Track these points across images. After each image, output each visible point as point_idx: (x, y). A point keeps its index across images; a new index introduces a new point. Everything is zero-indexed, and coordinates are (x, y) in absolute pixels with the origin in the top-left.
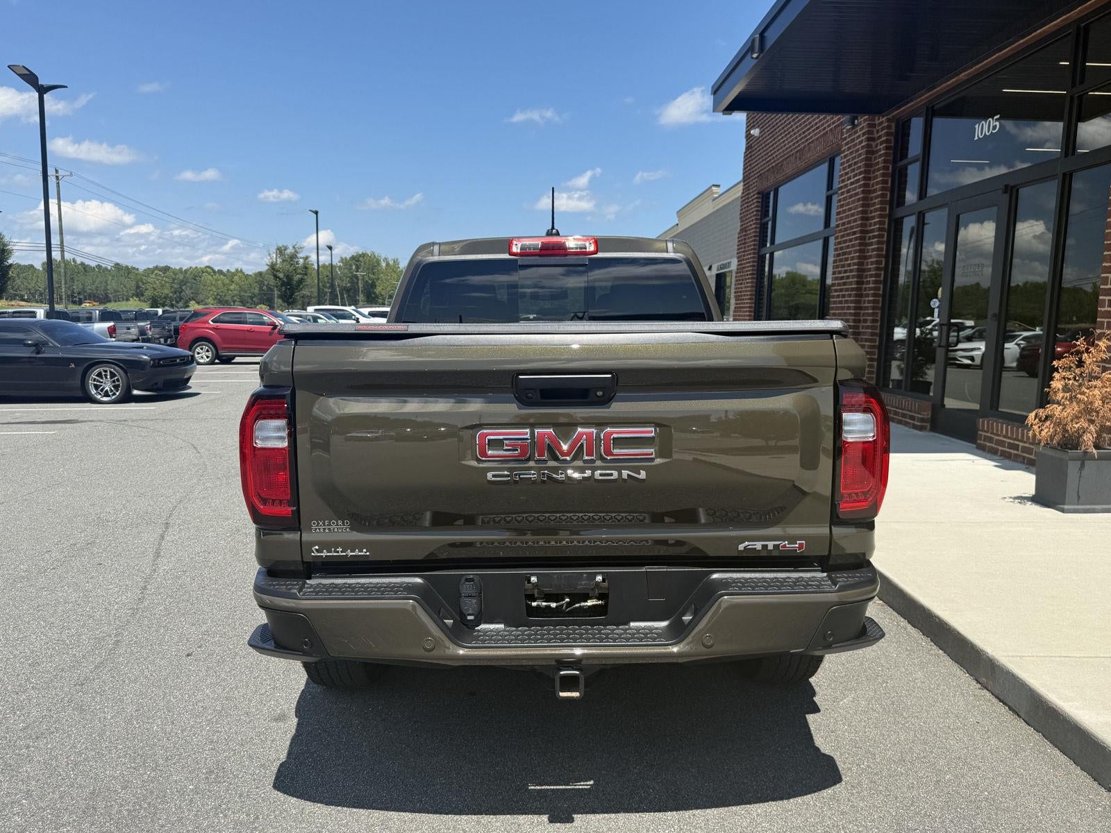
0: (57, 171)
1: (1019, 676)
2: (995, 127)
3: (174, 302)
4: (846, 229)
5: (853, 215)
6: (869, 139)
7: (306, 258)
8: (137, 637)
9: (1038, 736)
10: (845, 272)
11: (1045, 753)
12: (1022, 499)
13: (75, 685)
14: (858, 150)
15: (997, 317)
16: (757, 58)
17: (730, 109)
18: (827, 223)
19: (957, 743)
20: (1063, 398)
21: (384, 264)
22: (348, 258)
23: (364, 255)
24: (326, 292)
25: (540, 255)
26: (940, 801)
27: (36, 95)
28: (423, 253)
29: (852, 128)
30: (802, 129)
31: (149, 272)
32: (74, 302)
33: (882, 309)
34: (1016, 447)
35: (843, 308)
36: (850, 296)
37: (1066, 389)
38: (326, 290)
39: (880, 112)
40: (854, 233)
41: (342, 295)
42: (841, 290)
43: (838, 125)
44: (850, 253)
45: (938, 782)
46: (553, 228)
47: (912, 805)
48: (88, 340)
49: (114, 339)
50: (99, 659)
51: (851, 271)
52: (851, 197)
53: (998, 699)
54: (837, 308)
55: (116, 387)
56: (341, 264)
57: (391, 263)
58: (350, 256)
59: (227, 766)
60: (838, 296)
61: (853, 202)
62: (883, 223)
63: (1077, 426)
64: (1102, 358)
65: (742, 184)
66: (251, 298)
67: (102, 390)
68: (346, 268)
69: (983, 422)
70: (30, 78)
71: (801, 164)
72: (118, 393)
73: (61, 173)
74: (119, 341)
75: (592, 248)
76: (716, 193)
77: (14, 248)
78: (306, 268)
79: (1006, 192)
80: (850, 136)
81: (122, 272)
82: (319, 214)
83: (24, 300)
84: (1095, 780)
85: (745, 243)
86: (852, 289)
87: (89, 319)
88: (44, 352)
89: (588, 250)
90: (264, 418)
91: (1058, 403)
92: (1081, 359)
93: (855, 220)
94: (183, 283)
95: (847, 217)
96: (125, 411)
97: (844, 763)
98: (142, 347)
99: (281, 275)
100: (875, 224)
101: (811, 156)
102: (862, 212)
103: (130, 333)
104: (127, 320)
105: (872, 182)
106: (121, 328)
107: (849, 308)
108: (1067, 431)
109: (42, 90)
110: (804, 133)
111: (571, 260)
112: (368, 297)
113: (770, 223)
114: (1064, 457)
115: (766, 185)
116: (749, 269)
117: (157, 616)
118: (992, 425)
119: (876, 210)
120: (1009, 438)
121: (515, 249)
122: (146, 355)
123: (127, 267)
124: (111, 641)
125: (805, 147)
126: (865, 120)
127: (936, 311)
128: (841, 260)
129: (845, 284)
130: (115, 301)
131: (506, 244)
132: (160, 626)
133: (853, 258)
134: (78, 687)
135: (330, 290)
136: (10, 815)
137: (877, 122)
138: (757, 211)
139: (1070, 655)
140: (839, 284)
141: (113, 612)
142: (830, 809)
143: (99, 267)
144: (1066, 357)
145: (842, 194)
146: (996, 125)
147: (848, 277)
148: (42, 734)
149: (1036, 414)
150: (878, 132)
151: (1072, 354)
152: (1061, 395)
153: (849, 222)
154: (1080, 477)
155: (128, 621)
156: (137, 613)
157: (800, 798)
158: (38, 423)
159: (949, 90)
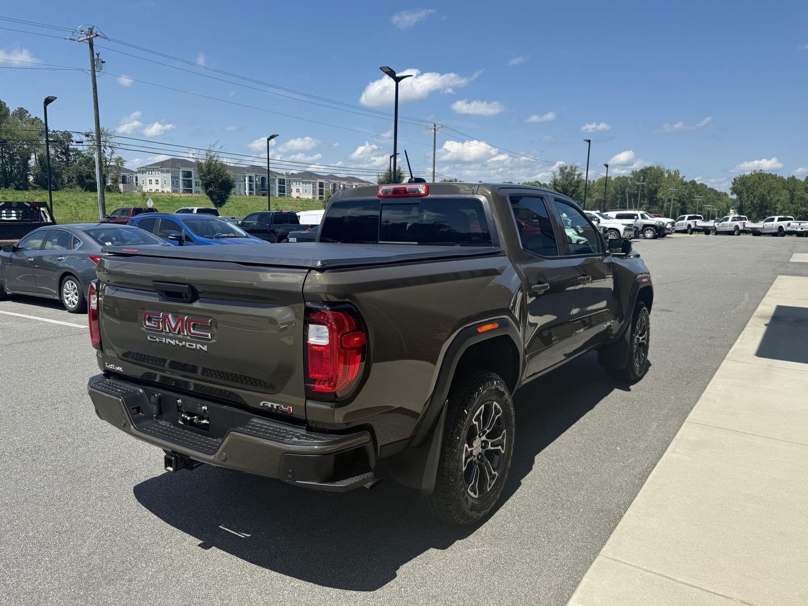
7: (579, 175)
21: (666, 175)
22: (638, 171)
23: (651, 168)
24: (618, 198)
25: (393, 197)
38: (618, 196)
41: (630, 199)
56: (632, 176)
57: (673, 173)
58: (640, 170)
68: (636, 179)
75: (423, 192)
78: (579, 182)
82: (591, 142)
109: (398, 80)
111: (411, 200)
112: (650, 201)
121: (381, 193)
135: (621, 196)
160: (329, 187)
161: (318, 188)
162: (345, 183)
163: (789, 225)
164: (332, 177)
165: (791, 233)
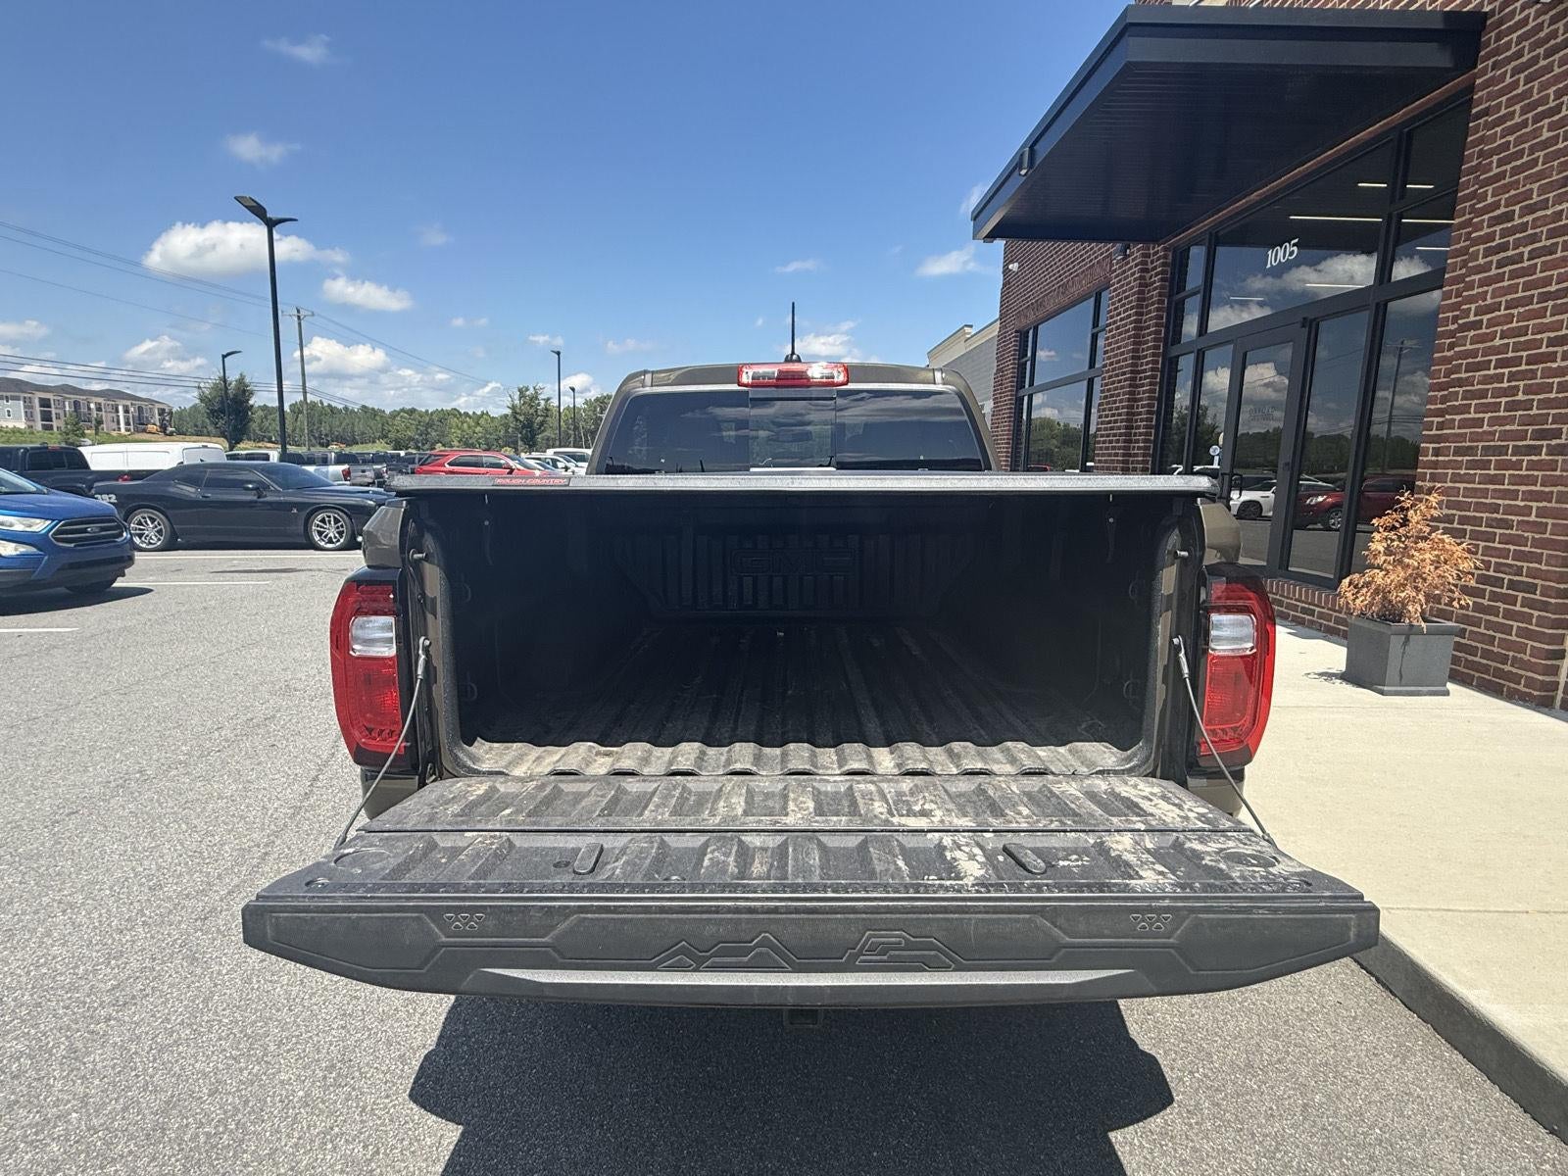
0: (298, 311)
1: (1394, 942)
2: (1291, 253)
3: (420, 445)
4: (1114, 369)
5: (1122, 354)
6: (1142, 270)
7: (547, 400)
8: (289, 849)
9: (1426, 1030)
10: (1113, 415)
11: (1441, 1057)
12: (1328, 676)
13: (196, 920)
14: (1130, 282)
15: (1290, 466)
16: (1025, 175)
17: (992, 236)
18: (1092, 365)
19: (1319, 1037)
20: (1384, 562)
22: (592, 400)
23: (609, 397)
24: (569, 435)
25: (777, 386)
26: (1316, 1144)
27: (265, 230)
28: (631, 385)
29: (1123, 259)
30: (1066, 261)
31: (394, 415)
32: (322, 445)
33: (1153, 456)
34: (1312, 613)
35: (1110, 455)
36: (1118, 441)
37: (1388, 551)
39: (1155, 240)
40: (1124, 373)
42: (1108, 436)
43: (1107, 257)
44: (1118, 395)
45: (1305, 1106)
46: (793, 353)
47: (1277, 1149)
48: (313, 484)
49: (348, 483)
50: (236, 881)
51: (1120, 415)
52: (1120, 334)
53: (1359, 963)
54: (1103, 455)
55: (341, 534)
56: (585, 406)
58: (595, 398)
59: (356, 1057)
60: (1104, 442)
61: (1123, 340)
62: (1156, 362)
63: (1403, 595)
64: (1432, 515)
65: (998, 322)
66: (497, 440)
67: (325, 537)
68: (591, 410)
69: (1272, 583)
70: (258, 211)
71: (1065, 300)
72: (342, 540)
73: (302, 313)
74: (353, 485)
75: (841, 378)
76: (969, 333)
77: (256, 388)
78: (547, 410)
79: (1303, 326)
80: (1120, 268)
81: (368, 415)
82: (561, 355)
83: (273, 442)
84: (1525, 1112)
85: (1002, 384)
86: (1121, 435)
87: (325, 462)
88: (266, 496)
89: (836, 380)
90: (366, 614)
91: (1379, 567)
92: (1406, 516)
93: (1125, 360)
94: (429, 425)
95: (1116, 356)
96: (348, 559)
97: (1172, 1069)
98: (368, 492)
99: (522, 418)
100: (1147, 363)
101: (1075, 291)
102: (1133, 350)
103: (366, 476)
104: (365, 462)
105: (1144, 318)
106: (355, 471)
107: (1116, 455)
108: (1390, 602)
109: (271, 224)
110: (1067, 266)
111: (814, 392)
113: (1029, 363)
114: (1385, 631)
115: (1023, 323)
116: (1006, 412)
117: (321, 818)
118: (1283, 586)
119: (1148, 348)
120: (1303, 602)
121: (745, 379)
122: (371, 500)
123: (373, 409)
124: (257, 853)
125: (1068, 281)
126: (1138, 250)
127: (1217, 459)
128: (1108, 403)
129: (1112, 429)
130: (362, 443)
131: (733, 373)
132: (320, 832)
133: (1121, 401)
134: (199, 923)
135: (573, 433)
136: (48, 1141)
137: (1152, 252)
138: (1015, 350)
139: (1451, 907)
140: (1106, 429)
141: (270, 812)
142: (1164, 1154)
143: (346, 408)
144: (1388, 514)
145: (1110, 331)
146: (1293, 251)
147: (1116, 421)
148: (134, 997)
149: (1351, 580)
150: (1152, 262)
151: (1396, 511)
152: (1383, 558)
153: (1118, 362)
154: (1404, 653)
155: (285, 825)
156: (298, 814)
157: (1119, 1132)
158: (254, 572)
159: (1238, 214)
160: (65, 407)
161: (38, 409)
162: (100, 400)
164: (66, 389)
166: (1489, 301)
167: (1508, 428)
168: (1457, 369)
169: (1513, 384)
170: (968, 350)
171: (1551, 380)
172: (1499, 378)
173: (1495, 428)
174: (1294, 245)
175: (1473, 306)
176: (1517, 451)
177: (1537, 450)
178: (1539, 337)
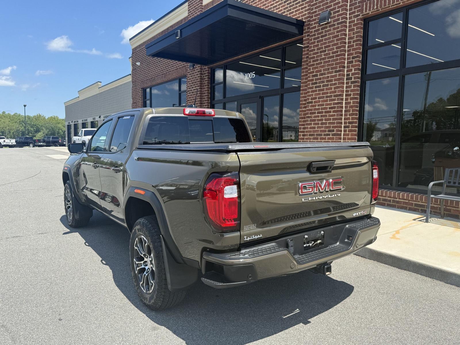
6: (200, 74)
14: (196, 77)
16: (178, 39)
18: (180, 104)
25: (195, 116)
29: (193, 69)
30: (164, 65)
39: (205, 64)
43: (184, 67)
52: (194, 95)
71: (165, 80)
76: (100, 85)
79: (259, 98)
80: (191, 71)
89: (212, 114)
95: (193, 102)
105: (203, 90)
110: (166, 67)
111: (207, 118)
115: (146, 86)
119: (205, 101)
125: (166, 73)
126: (199, 67)
137: (203, 68)
138: (141, 96)
145: (190, 93)
146: (254, 75)
150: (204, 72)
159: (234, 61)
163: (4, 141)
165: (6, 146)
166: (314, 97)
167: (322, 129)
168: (308, 114)
169: (322, 118)
170: (100, 92)
171: (331, 118)
172: (318, 116)
173: (318, 129)
174: (254, 73)
175: (310, 97)
176: (325, 135)
177: (329, 135)
178: (327, 107)
